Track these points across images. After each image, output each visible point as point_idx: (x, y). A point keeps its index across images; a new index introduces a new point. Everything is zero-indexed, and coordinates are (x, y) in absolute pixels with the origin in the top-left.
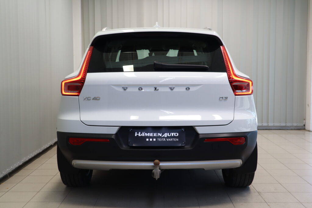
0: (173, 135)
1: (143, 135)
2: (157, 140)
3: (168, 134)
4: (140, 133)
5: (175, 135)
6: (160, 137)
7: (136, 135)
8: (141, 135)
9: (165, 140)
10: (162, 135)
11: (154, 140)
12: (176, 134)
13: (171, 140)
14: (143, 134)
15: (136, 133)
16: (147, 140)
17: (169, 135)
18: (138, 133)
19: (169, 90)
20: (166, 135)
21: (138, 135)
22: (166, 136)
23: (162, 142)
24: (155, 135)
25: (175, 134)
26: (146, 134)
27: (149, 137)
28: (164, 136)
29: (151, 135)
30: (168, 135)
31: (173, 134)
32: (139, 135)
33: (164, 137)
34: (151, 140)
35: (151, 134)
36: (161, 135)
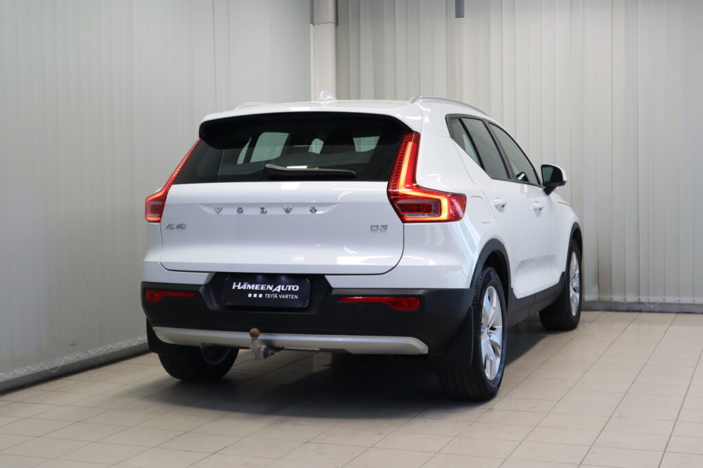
0: (289, 289)
1: (245, 288)
2: (264, 296)
3: (283, 286)
4: (240, 284)
5: (293, 289)
6: (269, 292)
7: (234, 288)
8: (242, 287)
9: (276, 296)
10: (274, 288)
11: (261, 296)
12: (295, 288)
13: (287, 296)
14: (245, 285)
15: (235, 283)
16: (250, 295)
17: (285, 288)
18: (237, 284)
19: (284, 213)
20: (279, 288)
21: (236, 288)
22: (279, 290)
23: (272, 299)
24: (262, 289)
25: (293, 287)
26: (249, 286)
27: (253, 292)
28: (275, 290)
29: (256, 289)
30: (283, 289)
31: (290, 287)
32: (239, 287)
33: (276, 292)
34: (255, 296)
35: (257, 285)
36: (271, 288)
